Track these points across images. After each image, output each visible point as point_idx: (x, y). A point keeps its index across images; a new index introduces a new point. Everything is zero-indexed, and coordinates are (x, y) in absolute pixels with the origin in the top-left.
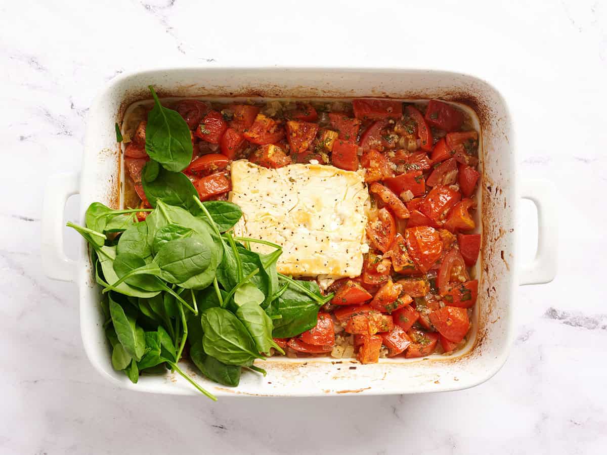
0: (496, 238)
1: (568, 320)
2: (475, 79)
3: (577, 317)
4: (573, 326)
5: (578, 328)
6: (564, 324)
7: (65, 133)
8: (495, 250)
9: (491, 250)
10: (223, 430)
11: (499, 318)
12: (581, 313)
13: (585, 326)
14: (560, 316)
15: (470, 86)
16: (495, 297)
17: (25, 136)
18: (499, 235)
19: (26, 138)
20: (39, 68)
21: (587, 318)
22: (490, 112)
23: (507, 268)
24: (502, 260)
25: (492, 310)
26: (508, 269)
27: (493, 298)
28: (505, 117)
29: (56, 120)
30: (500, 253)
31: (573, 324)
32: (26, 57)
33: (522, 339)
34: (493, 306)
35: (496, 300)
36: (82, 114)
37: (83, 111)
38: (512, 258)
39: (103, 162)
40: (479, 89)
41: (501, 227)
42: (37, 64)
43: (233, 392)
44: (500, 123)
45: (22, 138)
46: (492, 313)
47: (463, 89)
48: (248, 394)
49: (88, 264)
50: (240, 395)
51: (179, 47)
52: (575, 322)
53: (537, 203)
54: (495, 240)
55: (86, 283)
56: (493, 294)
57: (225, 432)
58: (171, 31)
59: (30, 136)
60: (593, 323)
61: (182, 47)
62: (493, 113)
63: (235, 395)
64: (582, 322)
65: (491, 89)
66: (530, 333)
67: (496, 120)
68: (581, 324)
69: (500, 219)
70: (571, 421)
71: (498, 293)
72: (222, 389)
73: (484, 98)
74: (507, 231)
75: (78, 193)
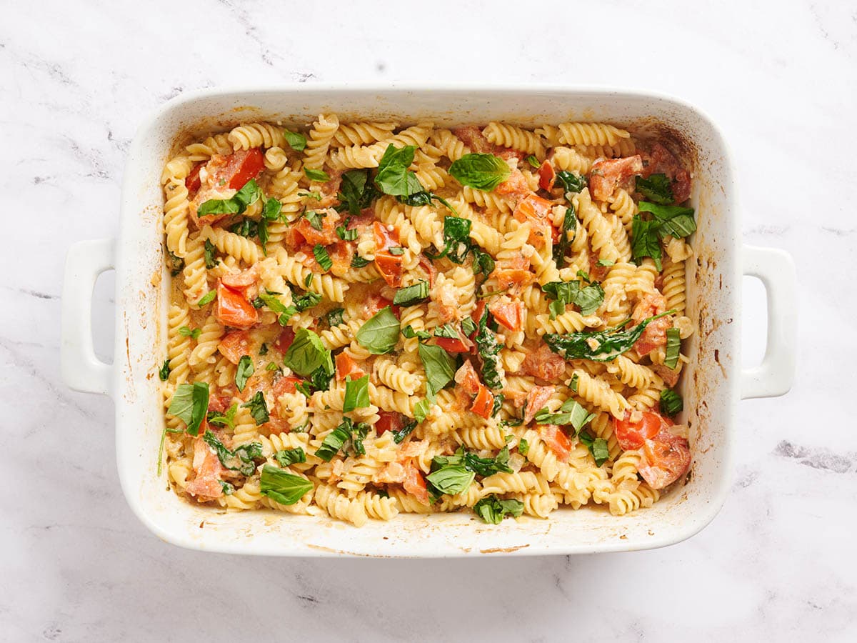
0: (708, 332)
1: (808, 458)
2: (678, 105)
3: (821, 455)
4: (814, 467)
5: (822, 470)
6: (803, 465)
7: (99, 174)
8: (706, 348)
9: (701, 348)
10: (312, 602)
11: (712, 446)
12: (826, 449)
13: (832, 467)
14: (797, 454)
15: (671, 115)
16: (706, 416)
17: (42, 177)
18: (712, 327)
19: (43, 180)
20: (64, 81)
21: (835, 457)
22: (699, 152)
23: (724, 374)
24: (717, 363)
25: (702, 434)
26: (725, 376)
27: (703, 417)
28: (721, 159)
29: (86, 155)
30: (714, 354)
31: (815, 465)
32: (47, 64)
33: (742, 484)
34: (704, 428)
35: (708, 421)
36: (123, 147)
37: (126, 144)
38: (731, 359)
39: (148, 224)
40: (683, 118)
41: (715, 317)
42: (62, 76)
43: (334, 551)
44: (714, 168)
45: (38, 180)
46: (702, 438)
47: (661, 120)
48: (354, 554)
49: (127, 369)
50: (342, 555)
51: (264, 56)
52: (818, 463)
53: (766, 282)
54: (707, 334)
55: (125, 397)
56: (703, 411)
57: (315, 606)
58: (253, 32)
59: (49, 178)
60: (843, 464)
61: (268, 56)
62: (703, 153)
63: (336, 555)
64: (828, 462)
65: (700, 120)
66: (754, 475)
67: (707, 164)
68: (827, 465)
69: (714, 305)
70: (809, 603)
71: (710, 410)
72: (318, 547)
73: (691, 132)
74: (724, 322)
75: (112, 268)
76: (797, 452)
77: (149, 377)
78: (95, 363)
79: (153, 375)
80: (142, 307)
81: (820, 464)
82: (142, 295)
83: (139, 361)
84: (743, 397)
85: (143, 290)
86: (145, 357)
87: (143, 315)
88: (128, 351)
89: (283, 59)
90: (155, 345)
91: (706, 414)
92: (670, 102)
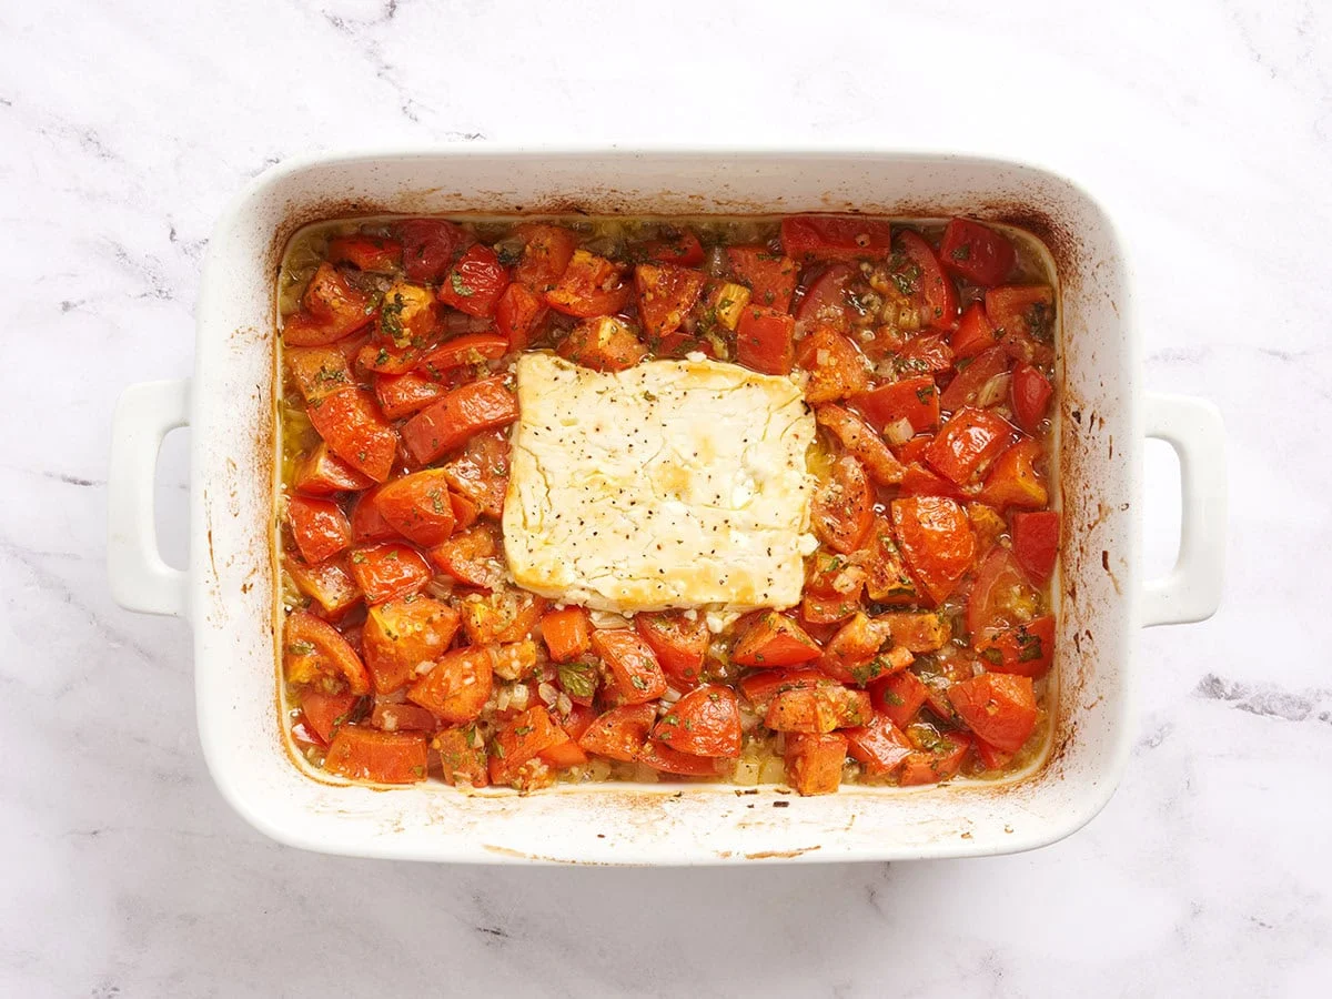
0: (1092, 524)
1: (1246, 700)
3: (1266, 694)
4: (1255, 713)
5: (1267, 718)
6: (1240, 711)
7: (157, 294)
8: (1091, 549)
9: (1082, 549)
10: (501, 938)
11: (1101, 698)
12: (1273, 685)
13: (1283, 712)
14: (1230, 694)
15: (1037, 190)
16: (1091, 654)
17: (72, 301)
18: (1097, 517)
19: (75, 306)
20: (103, 155)
21: (1287, 697)
22: (1079, 247)
23: (1117, 588)
24: (1106, 572)
25: (1086, 681)
26: (1118, 591)
27: (1087, 655)
28: (1112, 259)
29: (137, 265)
30: (1101, 558)
31: (1257, 709)
32: (76, 130)
33: (1149, 743)
34: (1088, 671)
35: (1094, 660)
36: (193, 251)
37: (197, 246)
38: (1126, 566)
39: (239, 355)
40: (1055, 196)
41: (1103, 500)
42: (99, 147)
43: (523, 855)
44: (1101, 272)
45: (66, 306)
46: (1085, 687)
47: (1021, 197)
48: (554, 859)
49: (211, 577)
50: (536, 862)
51: (405, 108)
52: (1260, 706)
53: (1179, 448)
54: (1090, 527)
55: (208, 618)
56: (1086, 646)
57: (504, 943)
58: (388, 73)
59: (83, 302)
60: (1299, 708)
61: (412, 108)
62: (1085, 250)
63: (526, 861)
64: (1277, 705)
65: (1081, 199)
66: (1166, 729)
67: (1091, 265)
68: (1274, 709)
69: (1100, 483)
70: (1253, 920)
71: (1097, 643)
72: (499, 849)
73: (1066, 218)
74: (1116, 509)
75: (186, 425)
76: (1228, 690)
77: (245, 589)
78: (161, 569)
79: (251, 586)
80: (231, 483)
81: (1264, 708)
82: (230, 465)
83: (228, 565)
84: (1146, 623)
85: (231, 458)
86: (239, 559)
87: (232, 495)
88: (211, 550)
89: (433, 111)
90: (254, 542)
91: (1091, 651)
92: (1035, 170)
